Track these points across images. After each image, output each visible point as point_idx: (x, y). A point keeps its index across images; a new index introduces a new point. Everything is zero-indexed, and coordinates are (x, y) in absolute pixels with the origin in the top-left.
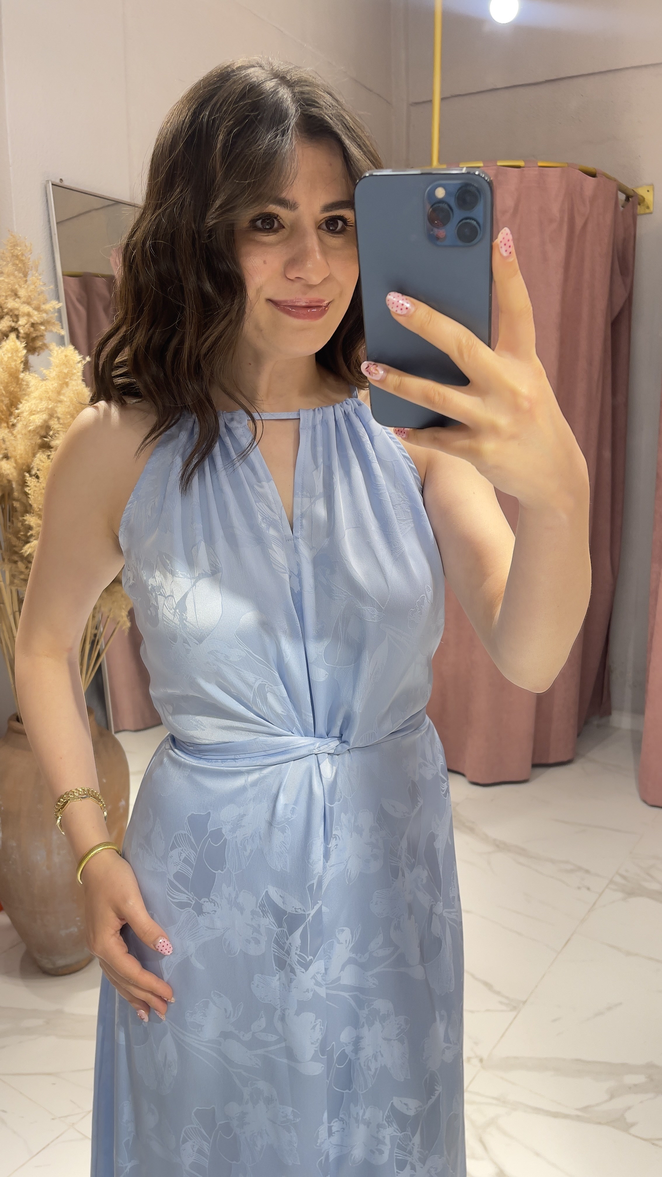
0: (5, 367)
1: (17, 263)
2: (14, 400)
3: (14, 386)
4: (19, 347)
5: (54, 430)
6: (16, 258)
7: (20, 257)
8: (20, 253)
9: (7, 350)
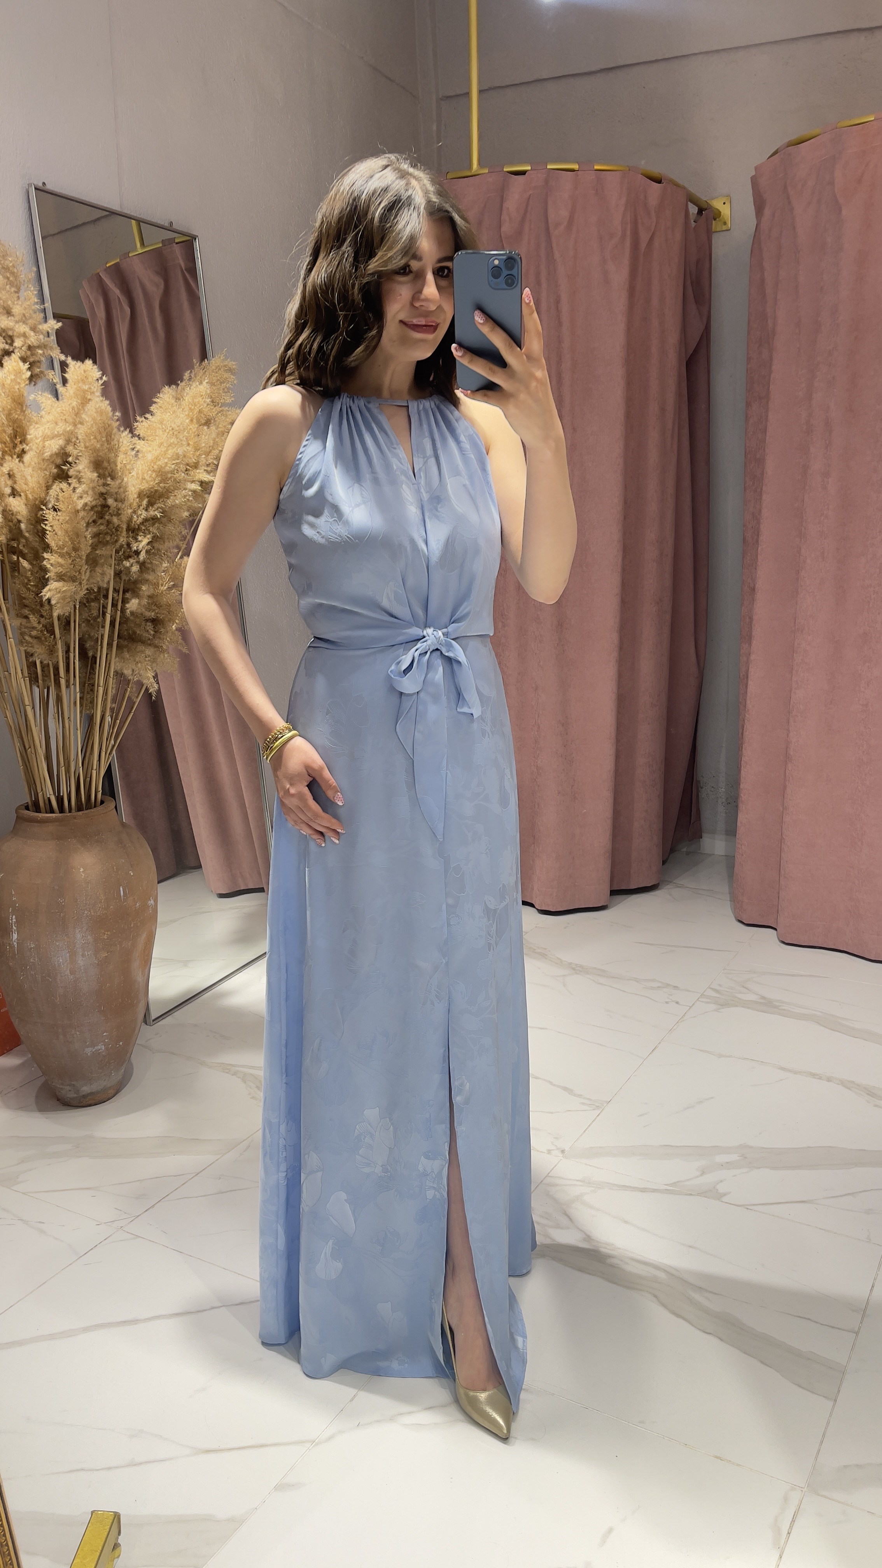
0: (7, 391)
1: (9, 276)
2: (18, 430)
3: (18, 413)
4: (22, 369)
5: (74, 455)
6: (7, 270)
7: (11, 269)
8: (11, 264)
9: (8, 371)
